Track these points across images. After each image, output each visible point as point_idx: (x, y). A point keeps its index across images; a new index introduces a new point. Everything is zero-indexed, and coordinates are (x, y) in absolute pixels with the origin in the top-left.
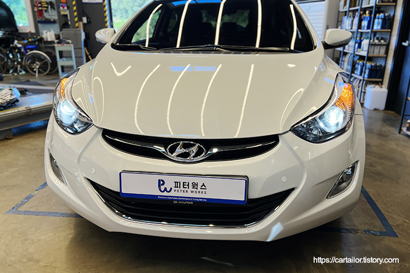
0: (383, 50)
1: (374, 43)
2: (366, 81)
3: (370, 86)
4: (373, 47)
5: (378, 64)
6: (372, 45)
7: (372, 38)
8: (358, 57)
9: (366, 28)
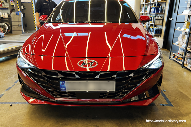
0: (161, 22)
1: (157, 19)
2: (154, 35)
3: (156, 37)
4: (157, 20)
5: (159, 28)
6: (156, 19)
7: (156, 16)
8: (150, 25)
9: (153, 12)
